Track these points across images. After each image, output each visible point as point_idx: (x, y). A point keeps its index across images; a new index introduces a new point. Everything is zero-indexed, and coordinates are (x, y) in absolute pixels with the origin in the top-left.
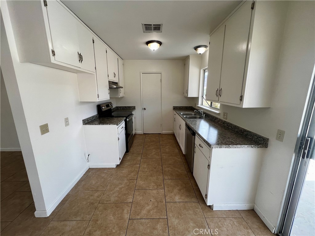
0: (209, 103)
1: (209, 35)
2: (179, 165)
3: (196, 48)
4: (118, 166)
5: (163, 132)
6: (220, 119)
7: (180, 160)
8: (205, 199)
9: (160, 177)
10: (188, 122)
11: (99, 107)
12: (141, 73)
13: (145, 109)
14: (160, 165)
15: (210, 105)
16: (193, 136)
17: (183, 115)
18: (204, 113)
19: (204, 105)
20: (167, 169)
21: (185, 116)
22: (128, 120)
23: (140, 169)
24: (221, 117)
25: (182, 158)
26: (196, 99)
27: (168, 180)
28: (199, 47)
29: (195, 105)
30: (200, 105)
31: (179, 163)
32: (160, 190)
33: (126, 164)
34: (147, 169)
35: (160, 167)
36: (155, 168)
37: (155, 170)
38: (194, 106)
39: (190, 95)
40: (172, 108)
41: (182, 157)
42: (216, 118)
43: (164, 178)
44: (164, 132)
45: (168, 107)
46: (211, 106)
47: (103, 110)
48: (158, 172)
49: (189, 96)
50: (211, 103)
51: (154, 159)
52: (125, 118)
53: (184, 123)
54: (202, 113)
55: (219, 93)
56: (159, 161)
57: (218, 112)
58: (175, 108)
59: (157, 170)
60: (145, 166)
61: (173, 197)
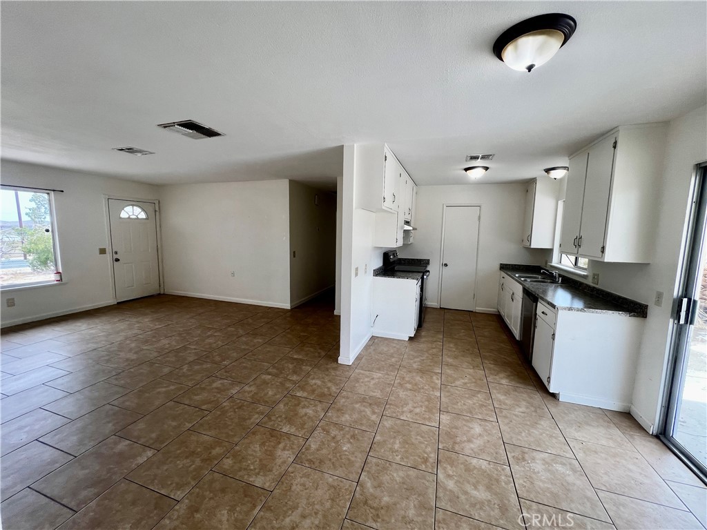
0: (573, 258)
1: (567, 158)
2: (507, 353)
3: (548, 171)
4: (411, 338)
6: (587, 285)
7: (509, 347)
8: (546, 383)
10: (527, 286)
11: (386, 256)
12: (445, 207)
13: (446, 265)
14: (475, 348)
15: (574, 263)
16: (535, 304)
17: (520, 277)
18: (560, 276)
19: (564, 262)
21: (522, 279)
22: (425, 277)
23: (445, 347)
24: (589, 282)
25: (515, 347)
26: (547, 253)
28: (553, 169)
29: (546, 263)
30: (555, 262)
31: (507, 351)
32: (478, 370)
35: (476, 350)
38: (543, 266)
39: (535, 244)
40: (498, 267)
41: (512, 345)
42: (581, 284)
43: (484, 361)
44: (479, 309)
45: (490, 264)
46: (576, 264)
47: (391, 260)
49: (533, 246)
50: (576, 259)
51: (465, 341)
52: (422, 274)
53: (520, 288)
54: (557, 276)
55: (578, 243)
56: (473, 343)
57: (585, 274)
58: (504, 267)
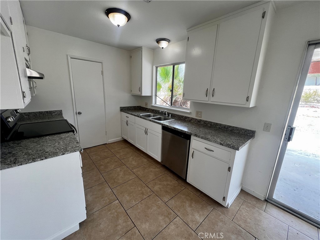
2: (162, 176)
3: (158, 41)
5: (109, 141)
7: (157, 170)
9: (159, 202)
12: (69, 58)
13: (80, 113)
14: (145, 187)
15: (169, 104)
16: (188, 140)
20: (157, 188)
23: (124, 205)
25: (158, 166)
27: (170, 202)
28: (163, 40)
29: (146, 104)
31: (161, 175)
32: (175, 220)
33: (95, 210)
34: (135, 201)
35: (146, 188)
36: (143, 194)
37: (145, 197)
40: (119, 109)
41: (156, 165)
43: (165, 201)
44: (111, 141)
45: (114, 108)
48: (151, 197)
51: (130, 182)
54: (167, 113)
56: (138, 181)
57: (187, 111)
58: (123, 109)
59: (148, 196)
60: (128, 198)
61: (194, 219)
